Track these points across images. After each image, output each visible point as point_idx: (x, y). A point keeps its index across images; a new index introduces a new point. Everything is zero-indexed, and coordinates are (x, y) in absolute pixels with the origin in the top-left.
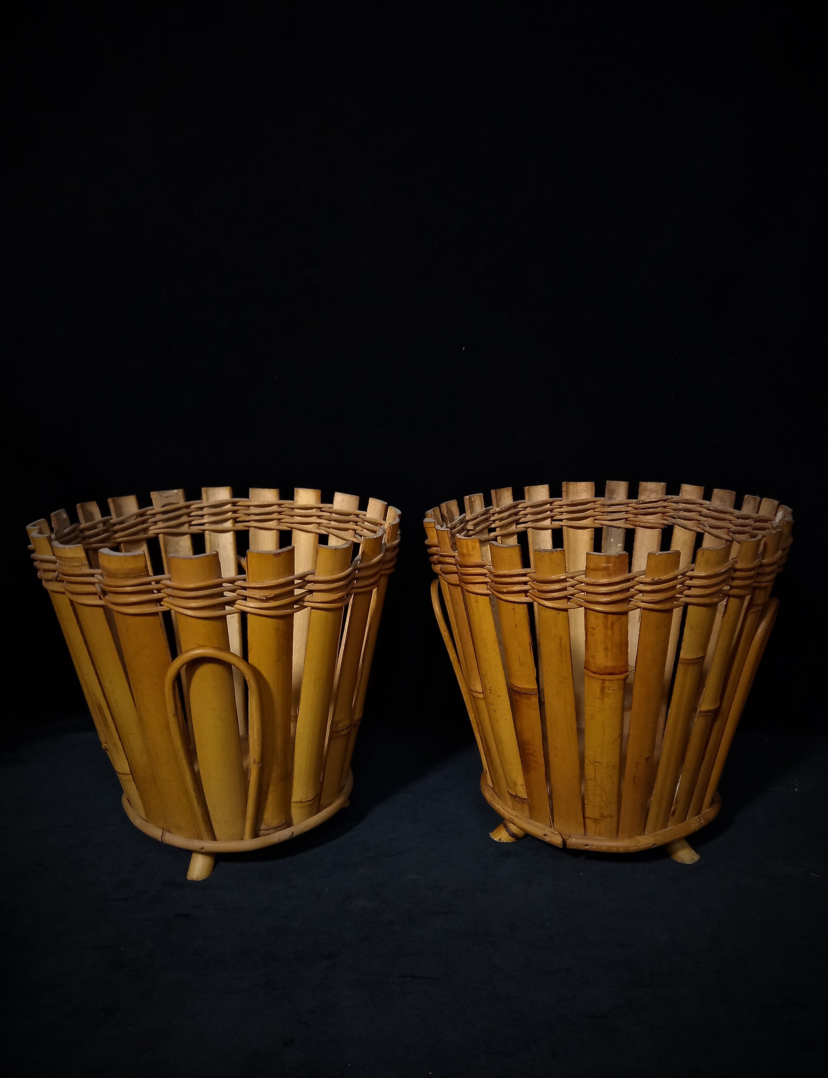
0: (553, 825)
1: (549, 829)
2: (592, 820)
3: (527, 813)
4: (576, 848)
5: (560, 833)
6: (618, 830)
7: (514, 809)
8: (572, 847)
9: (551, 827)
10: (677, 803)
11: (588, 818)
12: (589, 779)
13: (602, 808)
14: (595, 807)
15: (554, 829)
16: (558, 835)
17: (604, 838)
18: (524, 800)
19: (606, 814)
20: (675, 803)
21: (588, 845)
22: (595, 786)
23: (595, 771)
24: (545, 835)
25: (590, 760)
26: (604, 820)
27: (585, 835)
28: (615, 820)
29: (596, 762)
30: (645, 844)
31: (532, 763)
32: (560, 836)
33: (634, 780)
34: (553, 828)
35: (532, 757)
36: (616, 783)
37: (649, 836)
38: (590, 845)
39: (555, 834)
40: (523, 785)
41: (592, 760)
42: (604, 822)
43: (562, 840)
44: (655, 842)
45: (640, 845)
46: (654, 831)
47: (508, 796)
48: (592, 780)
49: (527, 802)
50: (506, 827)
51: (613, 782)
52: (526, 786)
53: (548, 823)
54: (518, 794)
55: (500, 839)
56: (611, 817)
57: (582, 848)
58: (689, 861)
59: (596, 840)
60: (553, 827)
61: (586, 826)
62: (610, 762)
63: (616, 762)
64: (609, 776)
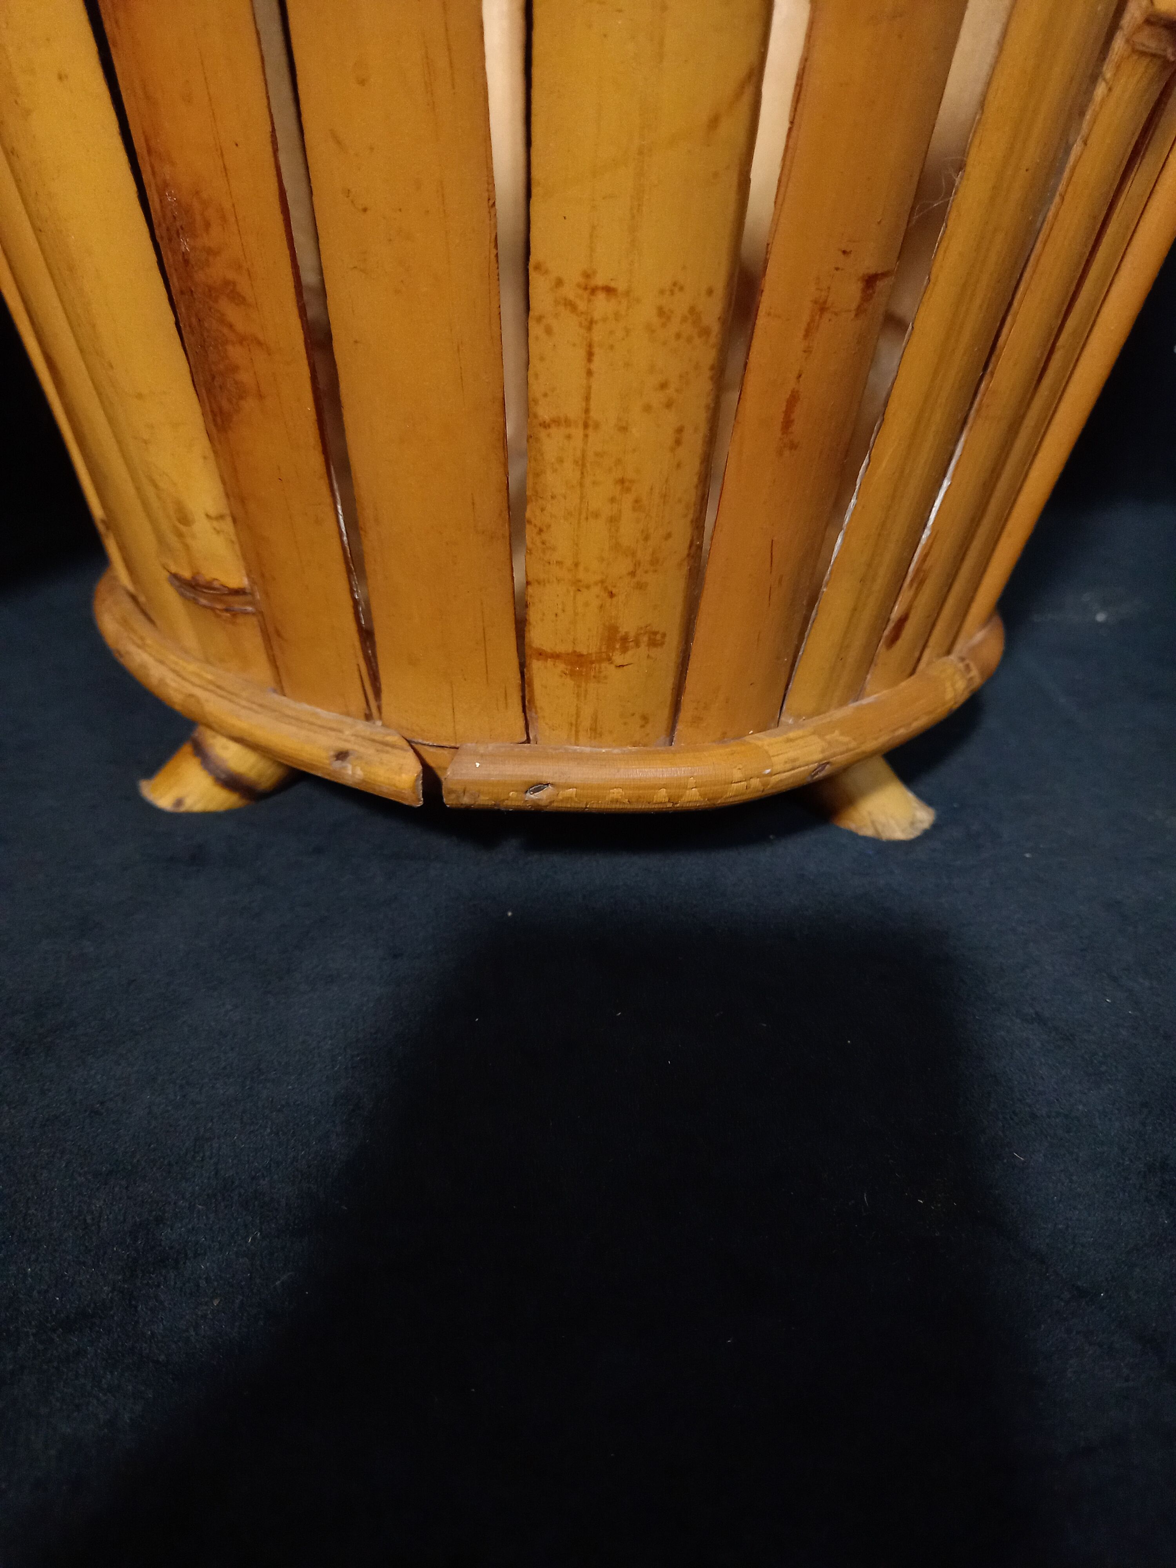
0: (379, 708)
1: (362, 726)
2: (561, 666)
3: (262, 671)
4: (484, 800)
5: (409, 742)
6: (676, 707)
7: (207, 661)
8: (466, 800)
9: (368, 717)
10: (920, 580)
11: (542, 655)
12: (556, 422)
13: (612, 595)
14: (579, 586)
15: (383, 725)
16: (402, 749)
17: (616, 751)
18: (231, 599)
19: (628, 625)
20: (912, 581)
21: (539, 786)
22: (581, 463)
23: (590, 356)
24: (342, 755)
25: (559, 283)
26: (618, 659)
27: (528, 741)
28: (668, 655)
29: (594, 291)
30: (788, 766)
31: (235, 353)
32: (411, 753)
33: (787, 423)
34: (379, 723)
35: (232, 313)
36: (695, 442)
37: (800, 733)
38: (552, 784)
39: (386, 744)
40: (221, 517)
41: (573, 276)
42: (621, 670)
43: (419, 768)
44: (827, 754)
45: (768, 771)
46: (817, 712)
47: (170, 597)
48: (568, 422)
49: (250, 609)
50: (200, 752)
51: (680, 430)
52: (235, 520)
53: (357, 702)
54: (204, 572)
55: (179, 802)
56: (655, 640)
57: (515, 799)
58: (903, 831)
59: (580, 758)
60: (381, 718)
61: (532, 700)
62: (676, 287)
63: (710, 292)
64: (663, 386)
